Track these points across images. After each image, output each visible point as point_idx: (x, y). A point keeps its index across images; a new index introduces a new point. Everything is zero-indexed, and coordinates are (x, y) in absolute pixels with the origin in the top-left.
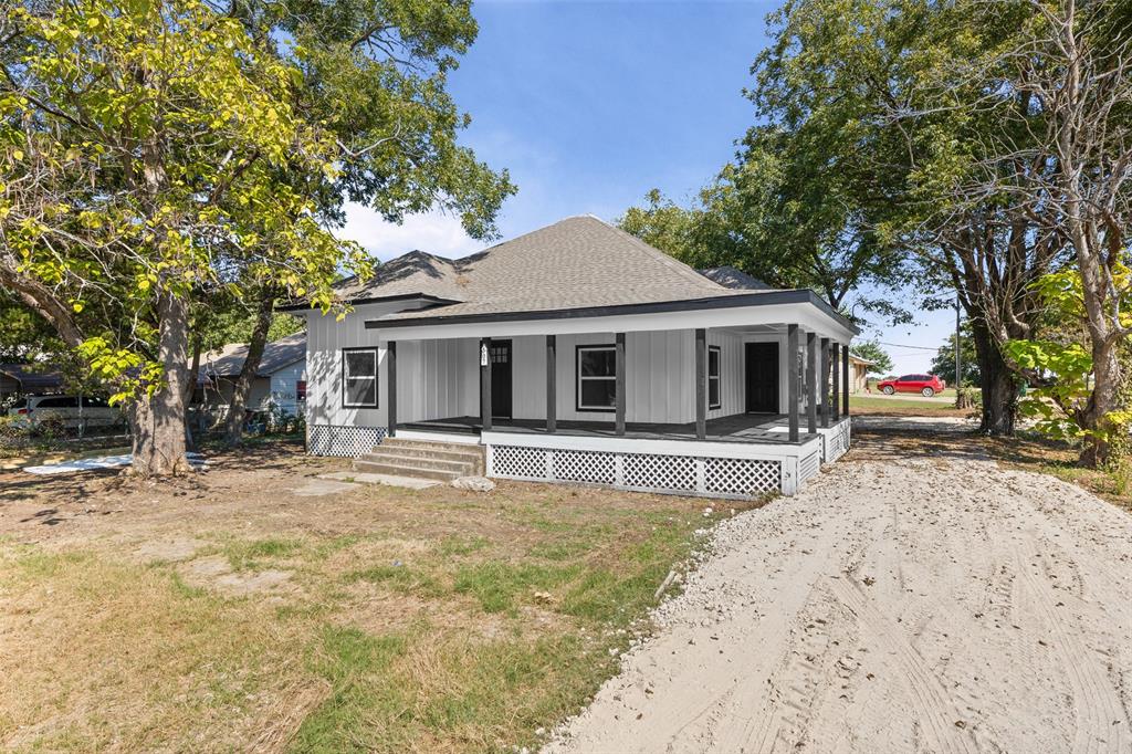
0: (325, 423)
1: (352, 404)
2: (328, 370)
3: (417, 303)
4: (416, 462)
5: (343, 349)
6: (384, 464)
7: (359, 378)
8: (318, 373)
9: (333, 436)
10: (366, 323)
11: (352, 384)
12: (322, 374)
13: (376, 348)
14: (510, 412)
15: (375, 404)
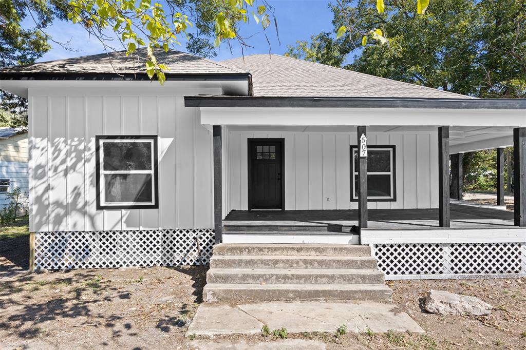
1: (114, 204)
4: (307, 278)
5: (98, 137)
8: (64, 161)
12: (69, 163)
13: (155, 138)
14: (281, 204)
15: (153, 203)
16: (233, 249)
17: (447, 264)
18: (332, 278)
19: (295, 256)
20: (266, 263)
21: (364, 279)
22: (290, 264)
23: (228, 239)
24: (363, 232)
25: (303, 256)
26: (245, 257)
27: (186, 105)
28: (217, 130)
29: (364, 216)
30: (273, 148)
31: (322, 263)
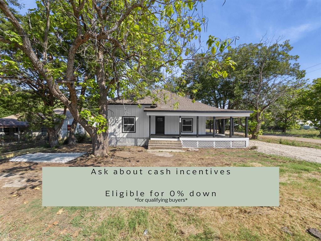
0: (114, 137)
1: (125, 132)
2: (116, 122)
3: (149, 106)
4: (168, 146)
5: (122, 117)
6: (157, 147)
7: (128, 125)
9: (117, 141)
10: (144, 110)
11: (125, 126)
13: (135, 117)
14: (164, 133)
15: (134, 132)
16: (153, 141)
17: (198, 145)
18: (172, 146)
19: (165, 142)
20: (160, 143)
21: (178, 146)
22: (164, 143)
23: (152, 139)
24: (180, 138)
25: (167, 142)
26: (155, 142)
27: (144, 112)
28: (150, 116)
29: (180, 135)
30: (162, 119)
31: (171, 144)
